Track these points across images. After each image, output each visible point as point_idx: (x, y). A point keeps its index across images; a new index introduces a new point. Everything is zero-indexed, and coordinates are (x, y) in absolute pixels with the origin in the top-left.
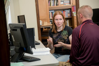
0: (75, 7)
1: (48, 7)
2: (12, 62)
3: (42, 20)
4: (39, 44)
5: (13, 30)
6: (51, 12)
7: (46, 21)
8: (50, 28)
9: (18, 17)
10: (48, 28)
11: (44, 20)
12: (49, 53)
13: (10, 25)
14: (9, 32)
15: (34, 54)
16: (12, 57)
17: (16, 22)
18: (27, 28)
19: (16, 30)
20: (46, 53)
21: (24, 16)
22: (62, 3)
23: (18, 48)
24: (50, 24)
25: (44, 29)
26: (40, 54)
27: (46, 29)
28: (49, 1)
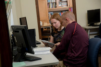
0: (72, 9)
1: (47, 9)
3: (42, 21)
4: (40, 43)
5: (15, 32)
6: (50, 13)
7: (46, 22)
8: (49, 28)
9: (20, 19)
11: (44, 21)
13: (12, 26)
14: (11, 33)
15: (35, 53)
17: (18, 24)
18: (29, 29)
19: (18, 32)
21: (25, 18)
22: (60, 5)
23: (20, 48)
24: (49, 25)
25: (44, 29)
26: (41, 53)
28: (48, 3)
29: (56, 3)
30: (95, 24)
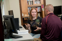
0: (43, 6)
1: (27, 5)
2: (5, 38)
3: (24, 13)
4: (22, 28)
5: (6, 19)
6: (29, 8)
7: (26, 14)
8: (28, 18)
9: (9, 11)
10: (27, 18)
12: (28, 33)
13: (4, 16)
14: (3, 20)
15: (19, 34)
16: (5, 35)
17: (7, 14)
18: (15, 18)
19: (8, 19)
20: (26, 33)
21: (12, 11)
22: (36, 3)
23: (9, 30)
25: (25, 19)
27: (26, 19)
28: (28, 2)
29: (33, 1)
30: (58, 15)
